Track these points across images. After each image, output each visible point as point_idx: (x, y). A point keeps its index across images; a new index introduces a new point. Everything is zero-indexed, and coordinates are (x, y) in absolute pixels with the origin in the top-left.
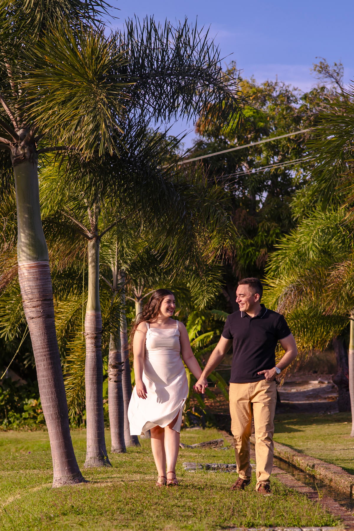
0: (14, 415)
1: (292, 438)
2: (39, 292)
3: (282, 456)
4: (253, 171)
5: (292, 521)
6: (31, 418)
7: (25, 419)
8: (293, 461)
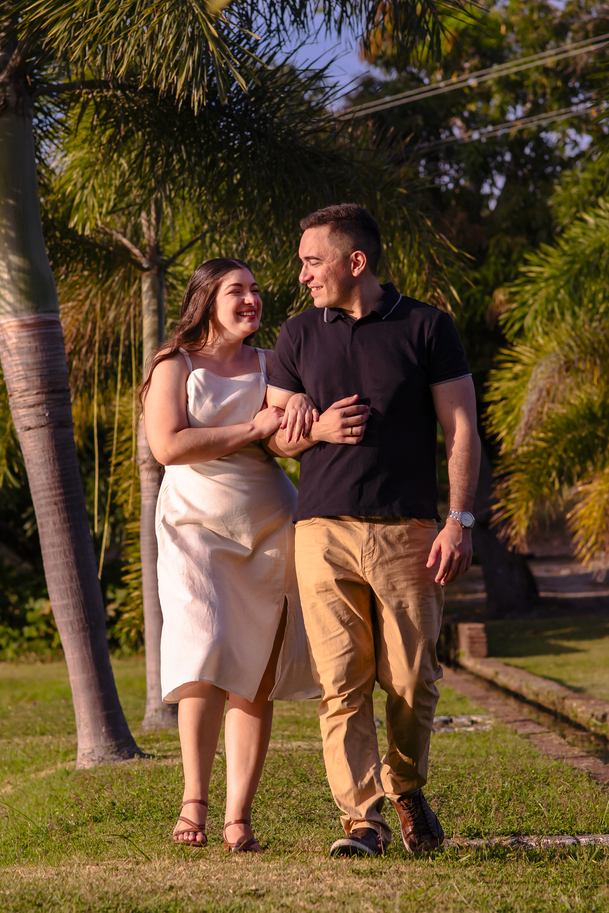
0: (7, 633)
1: (562, 666)
2: (41, 376)
3: (541, 699)
4: (476, 136)
5: (559, 824)
6: (41, 638)
7: (30, 639)
8: (563, 708)
